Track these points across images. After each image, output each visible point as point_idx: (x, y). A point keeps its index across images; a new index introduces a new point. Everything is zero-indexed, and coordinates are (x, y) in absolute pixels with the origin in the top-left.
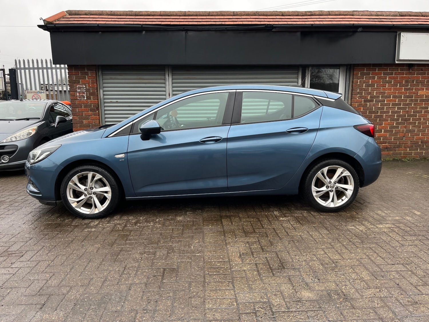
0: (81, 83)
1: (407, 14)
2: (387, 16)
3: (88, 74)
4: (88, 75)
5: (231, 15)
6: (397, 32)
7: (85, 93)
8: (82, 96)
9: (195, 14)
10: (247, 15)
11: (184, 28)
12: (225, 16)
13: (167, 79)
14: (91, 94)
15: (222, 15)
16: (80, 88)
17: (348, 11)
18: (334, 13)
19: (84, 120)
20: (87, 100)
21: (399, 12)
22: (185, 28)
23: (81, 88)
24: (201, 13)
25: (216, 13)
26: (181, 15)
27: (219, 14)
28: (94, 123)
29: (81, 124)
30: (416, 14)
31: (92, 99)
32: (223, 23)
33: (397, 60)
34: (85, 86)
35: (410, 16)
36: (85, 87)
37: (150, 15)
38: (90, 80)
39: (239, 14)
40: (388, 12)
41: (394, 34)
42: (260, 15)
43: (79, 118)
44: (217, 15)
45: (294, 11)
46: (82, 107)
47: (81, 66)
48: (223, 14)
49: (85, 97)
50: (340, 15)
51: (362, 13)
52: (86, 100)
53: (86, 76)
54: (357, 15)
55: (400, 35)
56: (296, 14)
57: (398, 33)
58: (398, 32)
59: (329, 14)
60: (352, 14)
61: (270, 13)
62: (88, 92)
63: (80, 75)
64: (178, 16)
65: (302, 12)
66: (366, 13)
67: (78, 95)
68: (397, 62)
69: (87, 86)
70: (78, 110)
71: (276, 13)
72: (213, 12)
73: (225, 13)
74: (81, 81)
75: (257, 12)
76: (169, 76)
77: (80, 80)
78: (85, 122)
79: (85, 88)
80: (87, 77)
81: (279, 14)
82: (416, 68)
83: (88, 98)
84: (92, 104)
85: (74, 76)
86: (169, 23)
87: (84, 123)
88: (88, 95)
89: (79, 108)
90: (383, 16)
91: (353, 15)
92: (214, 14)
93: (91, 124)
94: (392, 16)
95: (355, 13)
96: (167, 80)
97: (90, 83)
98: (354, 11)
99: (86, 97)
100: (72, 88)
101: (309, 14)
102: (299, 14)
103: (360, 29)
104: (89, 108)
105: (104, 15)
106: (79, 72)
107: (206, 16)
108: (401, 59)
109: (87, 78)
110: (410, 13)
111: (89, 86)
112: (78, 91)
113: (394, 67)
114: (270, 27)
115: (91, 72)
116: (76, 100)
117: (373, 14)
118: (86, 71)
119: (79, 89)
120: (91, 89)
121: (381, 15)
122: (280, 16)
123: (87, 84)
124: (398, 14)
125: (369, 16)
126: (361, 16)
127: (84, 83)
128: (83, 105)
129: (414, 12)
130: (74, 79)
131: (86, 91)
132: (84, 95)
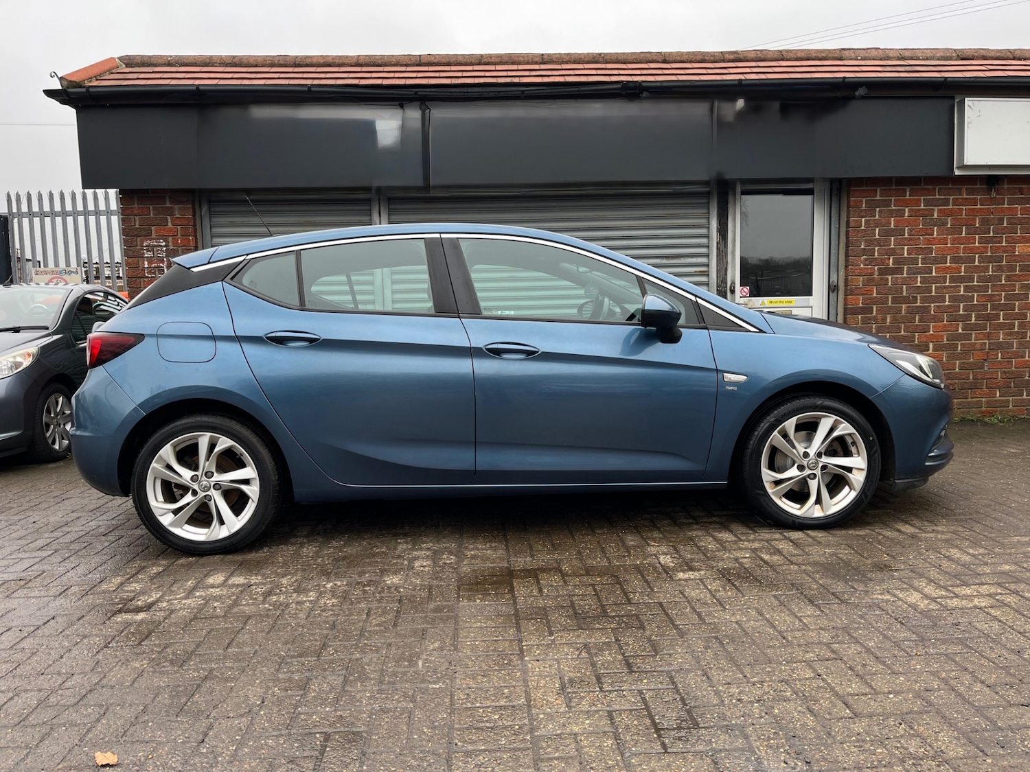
0: (153, 236)
1: (975, 54)
2: (927, 59)
3: (173, 212)
4: (172, 215)
5: (536, 63)
6: (953, 98)
7: (165, 259)
8: (157, 269)
9: (444, 60)
10: (575, 62)
11: (416, 93)
12: (519, 63)
13: (375, 223)
15: (514, 63)
16: (151, 248)
17: (829, 50)
18: (792, 55)
21: (955, 50)
22: (419, 93)
23: (155, 249)
24: (461, 59)
25: (497, 57)
26: (409, 63)
27: (506, 59)
30: (998, 54)
32: (516, 80)
33: (958, 168)
34: (164, 243)
35: (985, 58)
36: (165, 246)
37: (332, 64)
38: (179, 227)
39: (554, 59)
40: (929, 51)
41: (947, 103)
42: (609, 60)
44: (500, 62)
45: (693, 52)
47: (155, 191)
48: (516, 59)
50: (808, 59)
51: (863, 54)
53: (169, 218)
54: (851, 59)
55: (962, 103)
56: (700, 57)
57: (957, 100)
58: (957, 96)
59: (781, 56)
60: (839, 55)
61: (634, 57)
63: (152, 214)
64: (402, 65)
65: (713, 54)
66: (874, 53)
67: (146, 266)
68: (957, 173)
69: (170, 244)
71: (649, 55)
72: (490, 56)
73: (521, 59)
74: (156, 230)
75: (600, 54)
76: (380, 217)
77: (153, 228)
79: (164, 249)
80: (169, 220)
81: (655, 58)
82: (1006, 186)
85: (137, 218)
86: (379, 82)
90: (918, 59)
91: (840, 59)
92: (492, 60)
94: (939, 60)
95: (847, 54)
97: (179, 236)
98: (843, 49)
100: (131, 248)
101: (732, 57)
102: (707, 58)
103: (861, 92)
105: (215, 64)
106: (151, 207)
107: (471, 64)
108: (968, 164)
109: (170, 224)
110: (984, 53)
111: (175, 244)
112: (146, 255)
113: (950, 186)
114: (635, 88)
115: (180, 209)
116: (142, 280)
117: (891, 55)
118: (168, 205)
119: (148, 250)
120: (180, 249)
121: (912, 59)
122: (658, 62)
123: (170, 238)
124: (954, 55)
125: (881, 60)
126: (862, 59)
127: (161, 234)
129: (993, 50)
130: (137, 226)
131: (166, 256)
132: (161, 265)
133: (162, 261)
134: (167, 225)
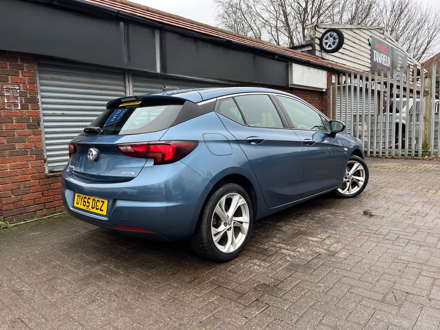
0: (10, 82)
3: (23, 67)
4: (22, 69)
7: (19, 98)
8: (13, 104)
13: (127, 85)
14: (28, 101)
16: (8, 90)
19: (16, 144)
20: (23, 110)
23: (11, 91)
28: (34, 147)
29: (11, 151)
31: (30, 108)
33: (290, 85)
34: (18, 88)
36: (18, 89)
38: (27, 78)
41: (286, 64)
43: (8, 140)
46: (13, 122)
47: (11, 52)
49: (19, 105)
52: (20, 110)
53: (20, 71)
55: (291, 64)
62: (23, 98)
63: (8, 68)
67: (6, 101)
69: (21, 88)
70: (7, 126)
74: (12, 79)
76: (129, 83)
77: (9, 77)
78: (18, 146)
79: (18, 91)
80: (20, 73)
83: (24, 107)
84: (31, 117)
87: (17, 148)
88: (23, 102)
89: (8, 124)
93: (29, 150)
96: (127, 88)
97: (27, 83)
99: (21, 106)
103: (276, 57)
104: (26, 124)
106: (8, 63)
108: (294, 84)
109: (20, 75)
111: (25, 88)
112: (6, 95)
115: (27, 66)
116: (2, 111)
118: (19, 63)
119: (7, 92)
120: (28, 92)
123: (21, 85)
126: (268, 46)
127: (16, 81)
128: (14, 118)
131: (20, 96)
132: (16, 101)
133: (17, 99)
134: (19, 76)
